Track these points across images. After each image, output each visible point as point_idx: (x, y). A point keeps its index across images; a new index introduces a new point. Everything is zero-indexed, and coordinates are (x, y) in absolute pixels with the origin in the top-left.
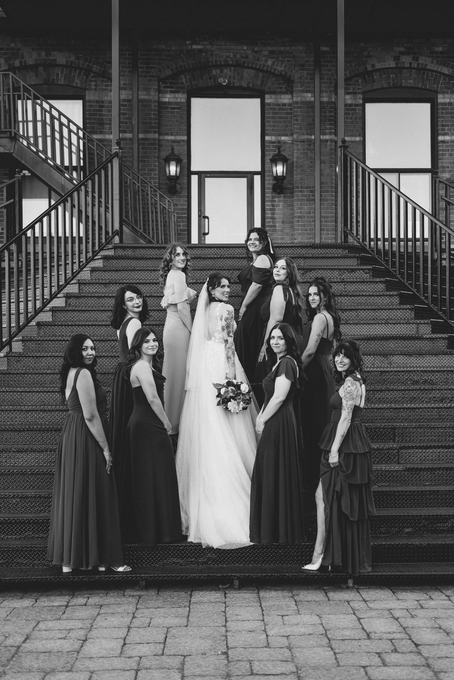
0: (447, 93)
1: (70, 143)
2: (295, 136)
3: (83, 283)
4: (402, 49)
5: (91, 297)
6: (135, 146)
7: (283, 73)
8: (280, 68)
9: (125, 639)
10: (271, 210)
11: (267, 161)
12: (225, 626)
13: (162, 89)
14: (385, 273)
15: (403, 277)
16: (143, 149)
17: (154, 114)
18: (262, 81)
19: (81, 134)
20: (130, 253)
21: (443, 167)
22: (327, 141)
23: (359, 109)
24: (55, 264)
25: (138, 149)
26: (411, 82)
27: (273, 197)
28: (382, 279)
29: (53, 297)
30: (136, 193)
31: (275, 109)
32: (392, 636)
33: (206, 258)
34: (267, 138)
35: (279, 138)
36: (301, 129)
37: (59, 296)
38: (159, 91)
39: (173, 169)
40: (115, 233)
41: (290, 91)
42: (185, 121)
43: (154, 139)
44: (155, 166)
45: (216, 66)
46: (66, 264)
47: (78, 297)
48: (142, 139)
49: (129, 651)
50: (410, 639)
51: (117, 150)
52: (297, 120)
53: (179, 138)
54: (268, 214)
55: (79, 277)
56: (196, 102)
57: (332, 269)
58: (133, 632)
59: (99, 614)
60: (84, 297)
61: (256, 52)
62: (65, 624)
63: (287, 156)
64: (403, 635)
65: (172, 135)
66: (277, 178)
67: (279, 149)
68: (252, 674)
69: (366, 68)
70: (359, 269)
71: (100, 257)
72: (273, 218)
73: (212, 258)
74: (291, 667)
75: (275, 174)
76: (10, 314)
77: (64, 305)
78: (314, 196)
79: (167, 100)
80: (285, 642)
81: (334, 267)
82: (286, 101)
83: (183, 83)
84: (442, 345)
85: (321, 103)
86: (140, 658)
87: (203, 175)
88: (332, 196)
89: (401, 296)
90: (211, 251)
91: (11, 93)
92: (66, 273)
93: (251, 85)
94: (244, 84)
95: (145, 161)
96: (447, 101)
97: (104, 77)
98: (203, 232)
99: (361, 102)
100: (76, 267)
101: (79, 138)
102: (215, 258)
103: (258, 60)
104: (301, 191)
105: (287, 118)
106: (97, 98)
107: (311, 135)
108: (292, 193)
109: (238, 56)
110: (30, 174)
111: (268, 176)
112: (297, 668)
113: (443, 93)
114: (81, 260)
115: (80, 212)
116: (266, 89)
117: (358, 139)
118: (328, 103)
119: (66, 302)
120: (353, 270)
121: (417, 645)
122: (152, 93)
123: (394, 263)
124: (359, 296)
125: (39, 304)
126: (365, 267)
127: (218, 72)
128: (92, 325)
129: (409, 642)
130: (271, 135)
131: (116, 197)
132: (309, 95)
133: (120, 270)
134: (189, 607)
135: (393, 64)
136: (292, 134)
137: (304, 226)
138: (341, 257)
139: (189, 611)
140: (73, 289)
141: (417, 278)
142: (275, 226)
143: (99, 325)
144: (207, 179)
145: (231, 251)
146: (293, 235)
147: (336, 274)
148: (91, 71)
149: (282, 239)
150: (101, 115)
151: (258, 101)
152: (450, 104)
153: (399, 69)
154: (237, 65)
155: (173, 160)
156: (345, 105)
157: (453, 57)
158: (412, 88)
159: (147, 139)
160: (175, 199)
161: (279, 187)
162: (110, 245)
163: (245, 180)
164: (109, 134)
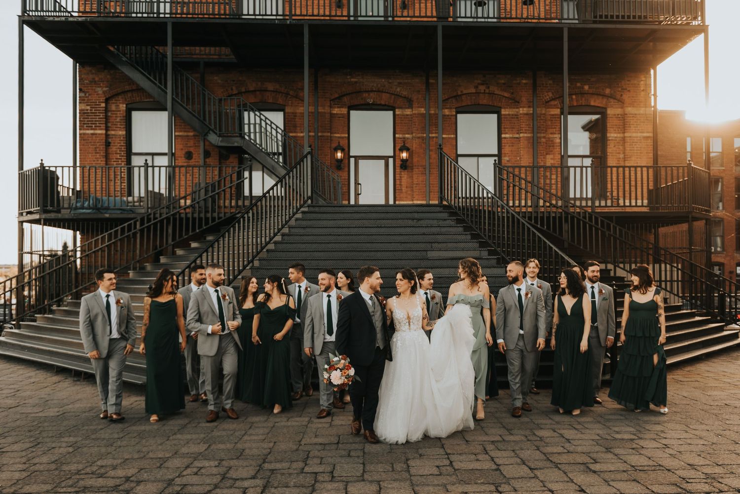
0: (507, 108)
2: (414, 135)
3: (291, 227)
4: (479, 81)
5: (296, 235)
6: (316, 141)
7: (407, 96)
8: (405, 93)
10: (399, 179)
11: (397, 148)
13: (332, 105)
14: (462, 221)
15: (472, 224)
16: (321, 142)
17: (328, 121)
18: (394, 101)
19: (283, 133)
20: (317, 209)
21: (505, 153)
22: (433, 137)
23: (453, 118)
25: (318, 142)
26: (485, 102)
27: (401, 172)
28: (461, 225)
29: (275, 235)
31: (401, 118)
34: (397, 136)
35: (404, 136)
36: (417, 130)
37: (278, 234)
38: (331, 107)
39: (339, 155)
40: (309, 198)
41: (410, 107)
42: (346, 125)
43: (328, 136)
44: (328, 152)
45: (366, 91)
47: (289, 235)
48: (321, 136)
51: (310, 150)
52: (415, 125)
53: (343, 135)
54: (398, 182)
55: (289, 223)
56: (354, 114)
57: (433, 219)
60: (292, 235)
61: (390, 83)
63: (409, 147)
65: (338, 133)
66: (403, 160)
67: (404, 142)
69: (457, 93)
70: (449, 219)
71: (300, 212)
72: (401, 185)
75: (401, 158)
76: (253, 245)
77: (281, 240)
78: (425, 171)
79: (335, 112)
82: (408, 113)
83: (345, 102)
84: (494, 262)
85: (430, 114)
87: (357, 158)
88: (437, 171)
89: (471, 234)
90: (364, 208)
91: (241, 108)
92: (282, 221)
93: (387, 103)
94: (383, 103)
95: (322, 150)
96: (507, 113)
97: (297, 98)
98: (357, 193)
99: (454, 113)
100: (287, 217)
101: (282, 136)
103: (391, 88)
104: (418, 168)
105: (409, 123)
106: (292, 111)
107: (424, 134)
108: (412, 169)
109: (379, 85)
110: (249, 157)
111: (397, 159)
113: (505, 108)
114: (290, 213)
116: (396, 106)
117: (452, 136)
118: (434, 114)
119: (282, 238)
120: (445, 220)
122: (326, 108)
123: (468, 215)
124: (448, 234)
125: (268, 239)
126: (452, 218)
127: (367, 95)
130: (400, 134)
131: (309, 177)
132: (423, 109)
133: (312, 220)
135: (474, 91)
136: (412, 133)
137: (420, 189)
138: (438, 212)
140: (286, 230)
141: (480, 223)
142: (402, 190)
144: (360, 161)
145: (375, 208)
146: (413, 195)
147: (435, 221)
148: (289, 94)
149: (406, 197)
150: (295, 121)
151: (391, 112)
152: (509, 115)
153: (478, 93)
154: (379, 91)
155: (339, 149)
156: (445, 115)
157: (512, 87)
158: (486, 105)
159: (323, 136)
160: (340, 173)
161: (404, 165)
162: (306, 205)
163: (383, 161)
164: (300, 133)
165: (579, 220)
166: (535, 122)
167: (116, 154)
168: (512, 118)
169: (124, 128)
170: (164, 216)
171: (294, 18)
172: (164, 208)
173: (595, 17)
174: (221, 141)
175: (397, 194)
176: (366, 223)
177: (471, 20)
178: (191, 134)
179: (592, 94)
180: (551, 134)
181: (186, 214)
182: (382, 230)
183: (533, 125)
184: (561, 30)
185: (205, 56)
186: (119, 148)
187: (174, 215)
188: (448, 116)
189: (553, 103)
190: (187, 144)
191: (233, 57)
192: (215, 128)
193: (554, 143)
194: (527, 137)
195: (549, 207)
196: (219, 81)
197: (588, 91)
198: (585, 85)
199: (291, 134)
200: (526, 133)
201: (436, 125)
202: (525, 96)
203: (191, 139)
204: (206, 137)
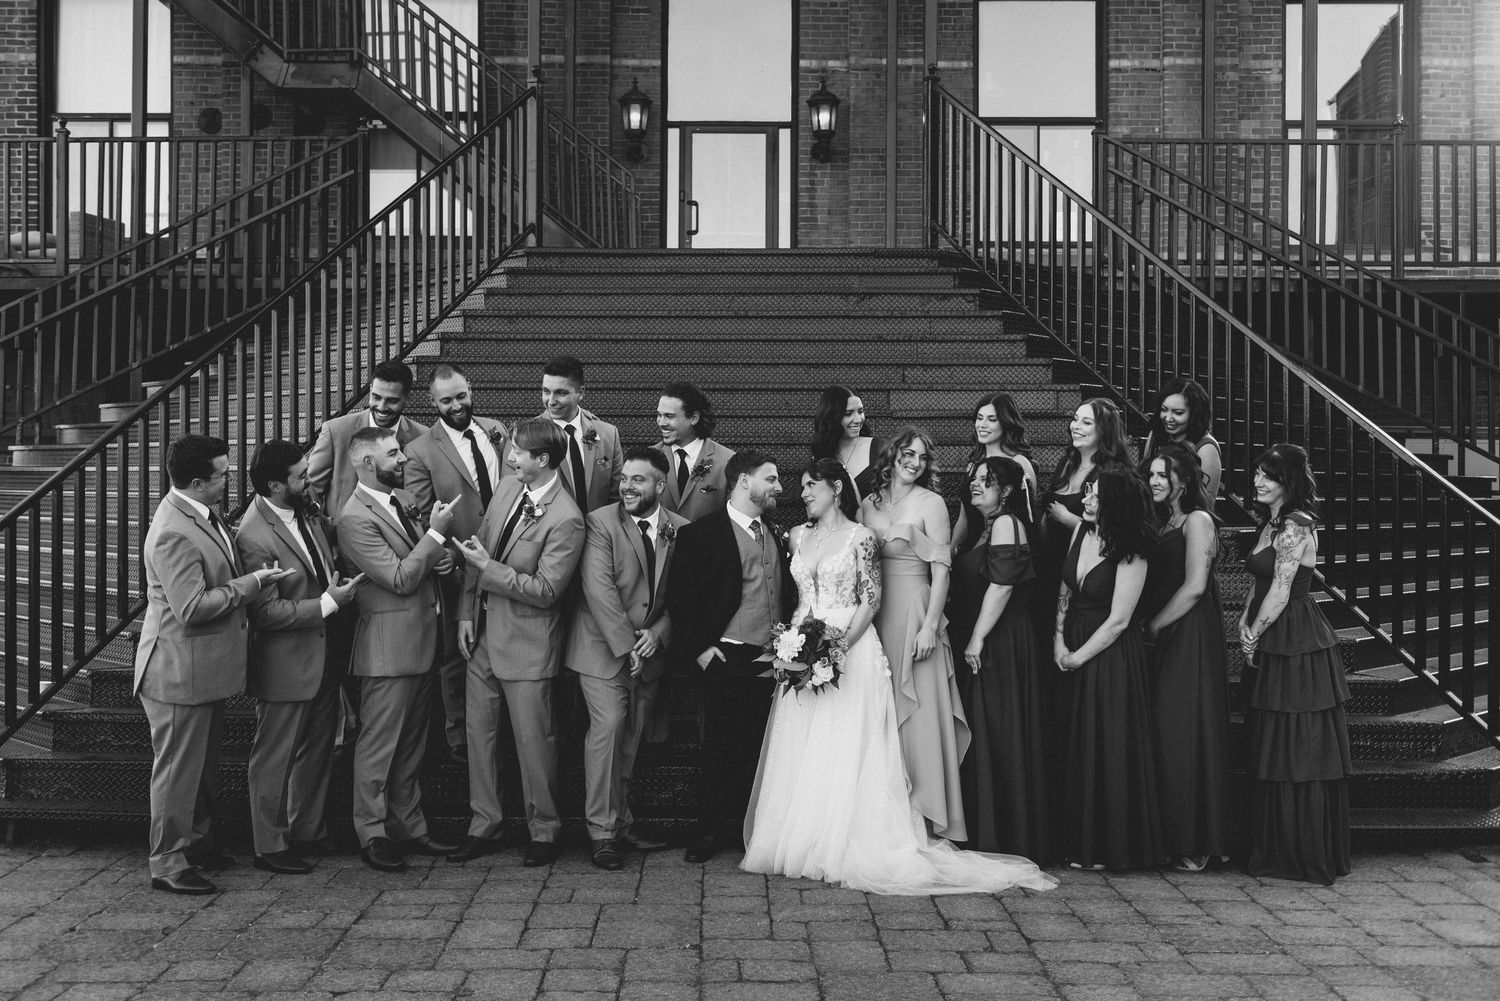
1: (456, 72)
2: (852, 60)
3: (472, 316)
5: (485, 340)
6: (570, 78)
9: (526, 922)
10: (808, 190)
11: (803, 103)
12: (701, 904)
14: (1004, 301)
15: (1033, 310)
16: (583, 82)
17: (604, 22)
19: (474, 56)
20: (553, 263)
21: (1118, 115)
22: (909, 68)
23: (966, 14)
24: (423, 283)
25: (575, 81)
27: (812, 168)
28: (996, 312)
29: (418, 339)
30: (568, 159)
31: (816, 12)
32: (987, 925)
33: (687, 274)
34: (803, 63)
35: (824, 63)
36: (862, 46)
37: (429, 337)
39: (635, 118)
40: (528, 229)
42: (658, 32)
43: (603, 65)
44: (603, 112)
46: (442, 283)
47: (462, 340)
48: (582, 65)
49: (533, 940)
50: (1019, 930)
51: (535, 85)
52: (856, 31)
53: (647, 63)
54: (804, 198)
55: (466, 304)
57: (909, 295)
58: (542, 910)
59: (485, 881)
60: (473, 340)
62: (426, 896)
63: (837, 95)
64: (1006, 924)
65: (634, 57)
66: (819, 134)
67: (823, 81)
68: (740, 980)
70: (956, 295)
71: (501, 271)
72: (812, 205)
73: (697, 274)
74: (808, 971)
75: (815, 128)
76: (344, 369)
77: (438, 353)
78: (884, 165)
80: (802, 931)
81: (912, 291)
86: (552, 951)
87: (688, 129)
88: (918, 166)
89: (1029, 342)
90: (696, 261)
92: (441, 299)
95: (586, 104)
98: (687, 229)
100: (460, 288)
101: (470, 63)
102: (703, 274)
104: (863, 158)
105: (838, 27)
107: (881, 58)
108: (847, 160)
110: (385, 127)
111: (804, 130)
112: (818, 973)
114: (469, 276)
117: (964, 64)
119: (442, 348)
120: (946, 297)
121: (1029, 941)
123: (1017, 284)
124: (955, 341)
126: (967, 291)
128: (486, 389)
129: (1016, 935)
130: (810, 57)
131: (532, 165)
133: (536, 294)
134: (641, 872)
136: (847, 57)
137: (867, 218)
138: (925, 274)
139: (640, 880)
140: (453, 325)
141: (1058, 309)
142: (816, 220)
143: (497, 389)
144: (696, 137)
145: (732, 262)
147: (915, 302)
150: (509, 22)
152: (1130, 2)
155: (635, 101)
156: (944, 5)
159: (591, 65)
160: (637, 171)
161: (823, 150)
162: (520, 250)
163: (763, 137)
164: (524, 55)
165: (1353, 305)
166: (1209, 25)
167: (9, 116)
168: (1141, 12)
169: (31, 43)
170: (113, 285)
172: (110, 262)
174: (294, 75)
176: (701, 303)
180: (1255, 57)
181: (195, 279)
182: (751, 327)
183: (1203, 33)
186: (18, 101)
187: (141, 283)
188: (952, 5)
190: (206, 89)
192: (278, 35)
193: (1262, 87)
194: (1183, 67)
199: (500, 59)
200: (1180, 55)
201: (920, 34)
203: (216, 74)
204: (253, 63)
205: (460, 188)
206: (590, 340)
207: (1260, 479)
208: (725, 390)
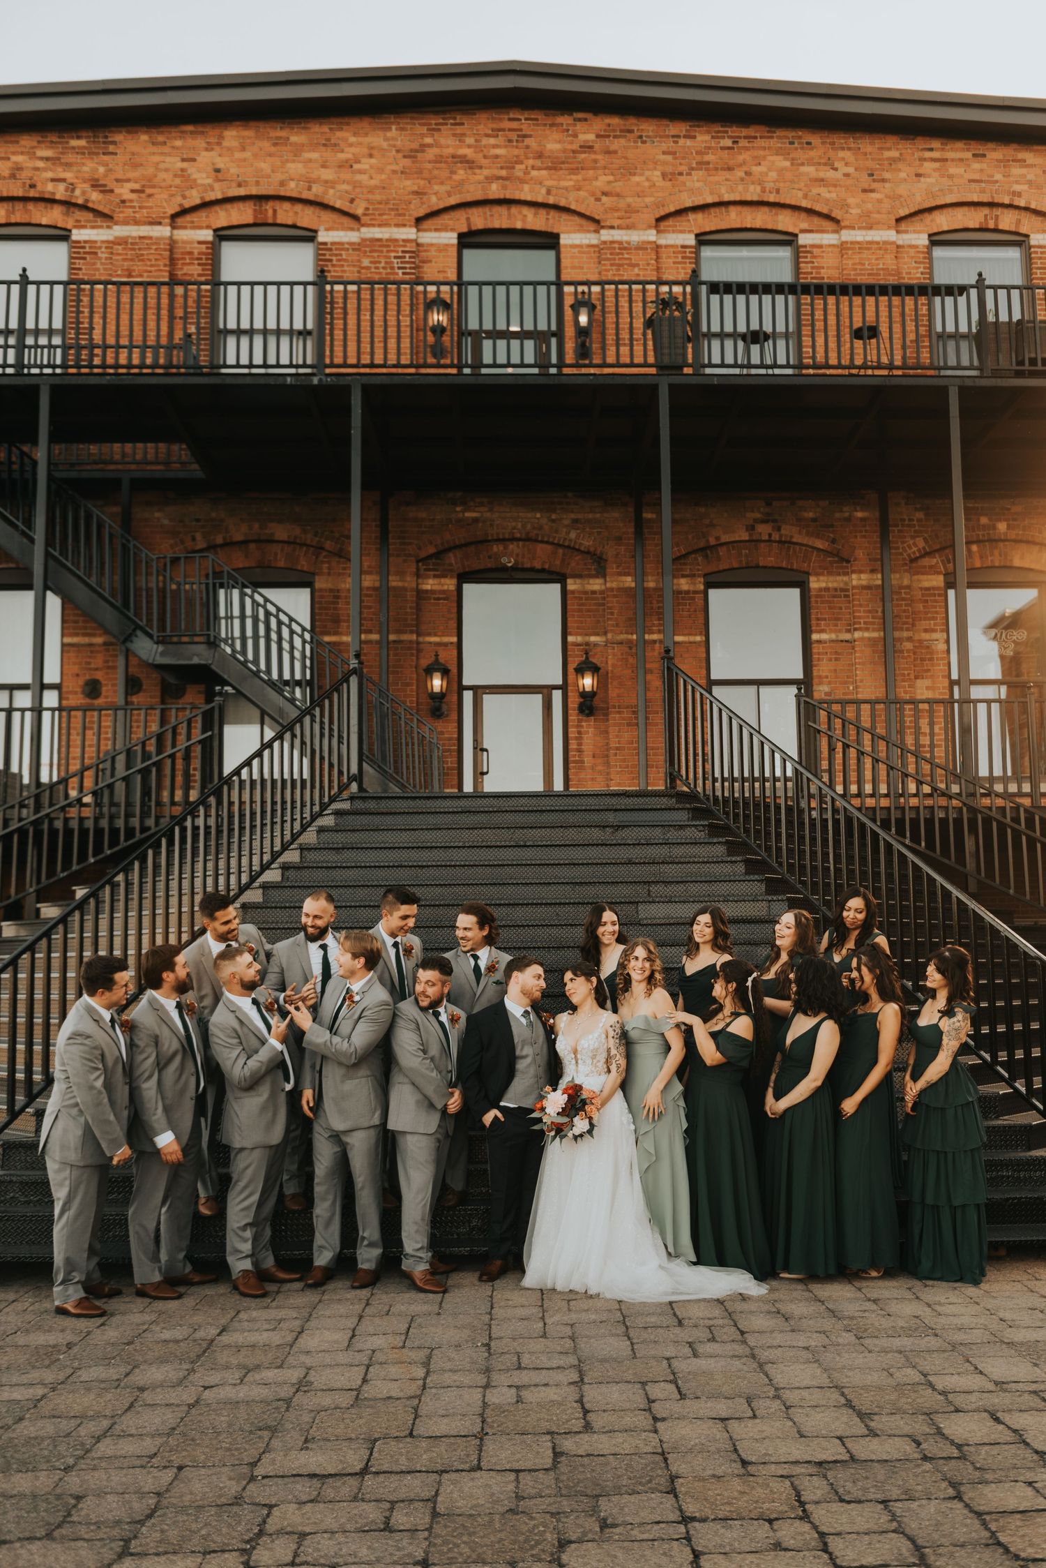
0: (822, 574)
1: (292, 647)
2: (610, 636)
3: (307, 849)
4: (758, 515)
5: (317, 867)
6: (384, 652)
7: (592, 549)
8: (587, 543)
9: (354, 1330)
10: (576, 738)
11: (572, 668)
12: (490, 1313)
13: (422, 572)
14: (725, 830)
15: (748, 836)
16: (396, 655)
17: (411, 608)
18: (563, 561)
19: (307, 636)
20: (371, 805)
21: (820, 677)
22: (654, 642)
23: (699, 599)
24: (268, 821)
25: (388, 654)
26: (771, 561)
27: (580, 721)
28: (721, 839)
29: (264, 868)
30: (383, 717)
31: (580, 599)
32: (711, 1322)
33: (479, 812)
34: (570, 639)
35: (587, 638)
36: (617, 625)
37: (272, 866)
38: (418, 575)
39: (437, 683)
40: (352, 779)
41: (601, 573)
42: (454, 616)
43: (411, 642)
44: (411, 679)
45: (499, 540)
46: (283, 822)
47: (299, 868)
48: (394, 642)
49: (359, 1343)
50: (736, 1325)
51: (356, 665)
52: (612, 614)
53: (446, 639)
54: (573, 745)
55: (302, 839)
56: (468, 588)
57: (653, 826)
58: (365, 1321)
59: (320, 1301)
60: (308, 867)
62: (273, 1314)
63: (598, 664)
64: (727, 1321)
65: (435, 635)
66: (584, 695)
67: (587, 653)
68: (519, 1368)
69: (708, 541)
70: (690, 826)
71: (330, 812)
72: (580, 751)
73: (487, 812)
74: (572, 1360)
75: (582, 689)
77: (279, 879)
78: (637, 718)
79: (429, 587)
80: (568, 1331)
81: (655, 823)
82: (597, 588)
83: (451, 565)
85: (645, 590)
86: (374, 1351)
87: (479, 691)
89: (747, 862)
90: (488, 802)
91: (210, 581)
92: (282, 835)
93: (547, 566)
94: (538, 566)
95: (397, 673)
96: (824, 585)
97: (340, 557)
98: (479, 772)
99: (702, 587)
100: (297, 826)
101: (304, 642)
102: (491, 812)
103: (557, 532)
104: (619, 713)
105: (598, 610)
106: (330, 586)
107: (632, 634)
108: (607, 715)
109: (529, 526)
110: (233, 691)
111: (572, 691)
112: (580, 1361)
113: (817, 574)
114: (305, 816)
115: (303, 743)
116: (568, 572)
117: (698, 638)
118: (655, 589)
119: (283, 875)
120: (681, 827)
121: (742, 1333)
122: (409, 579)
123: (736, 816)
124: (689, 862)
125: (245, 879)
126: (698, 823)
127: (501, 548)
129: (734, 1329)
130: (576, 634)
132: (629, 579)
133: (358, 830)
135: (745, 536)
136: (605, 633)
137: (624, 761)
138: (666, 809)
140: (292, 856)
141: (768, 836)
142: (582, 762)
144: (486, 697)
145: (513, 802)
146: (608, 774)
147: (657, 832)
148: (322, 548)
149: (593, 779)
150: (335, 609)
151: (558, 586)
152: (827, 589)
153: (754, 542)
154: (528, 539)
155: (437, 670)
156: (680, 592)
157: (832, 526)
158: (773, 568)
159: (401, 642)
160: (440, 725)
161: (588, 705)
162: (345, 795)
163: (540, 696)
164: (347, 634)
166: (888, 605)
168: (834, 596)
170: (14, 825)
171: (328, 371)
172: (13, 807)
173: (1021, 363)
174: (162, 654)
175: (571, 772)
176: (490, 836)
177: (737, 371)
178: (99, 640)
179: (1016, 541)
180: (926, 631)
181: (81, 820)
182: (527, 854)
183: (883, 612)
184: (943, 391)
185: (133, 467)
187: (36, 823)
188: (687, 592)
189: (927, 561)
190: (89, 663)
191: (196, 466)
192: (149, 620)
193: (932, 653)
194: (869, 639)
195: (930, 795)
196: (166, 522)
197: (1006, 534)
198: (1000, 520)
199: (327, 639)
200: (867, 629)
201: (660, 615)
202: (863, 547)
203: (98, 652)
204: (129, 644)
205: (297, 742)
206: (401, 866)
207: (931, 969)
208: (509, 905)
